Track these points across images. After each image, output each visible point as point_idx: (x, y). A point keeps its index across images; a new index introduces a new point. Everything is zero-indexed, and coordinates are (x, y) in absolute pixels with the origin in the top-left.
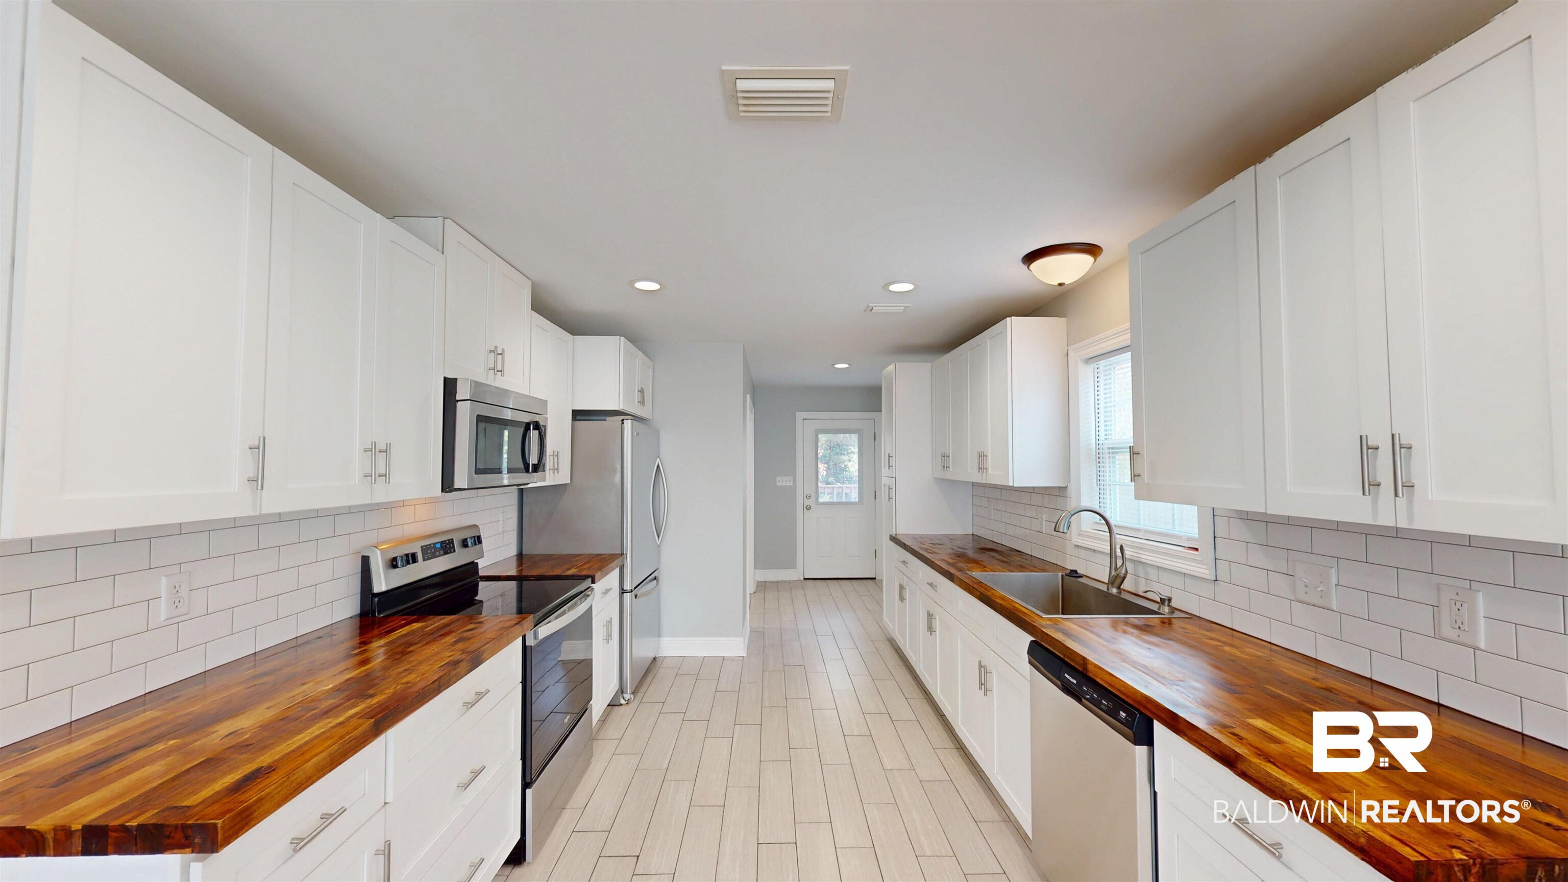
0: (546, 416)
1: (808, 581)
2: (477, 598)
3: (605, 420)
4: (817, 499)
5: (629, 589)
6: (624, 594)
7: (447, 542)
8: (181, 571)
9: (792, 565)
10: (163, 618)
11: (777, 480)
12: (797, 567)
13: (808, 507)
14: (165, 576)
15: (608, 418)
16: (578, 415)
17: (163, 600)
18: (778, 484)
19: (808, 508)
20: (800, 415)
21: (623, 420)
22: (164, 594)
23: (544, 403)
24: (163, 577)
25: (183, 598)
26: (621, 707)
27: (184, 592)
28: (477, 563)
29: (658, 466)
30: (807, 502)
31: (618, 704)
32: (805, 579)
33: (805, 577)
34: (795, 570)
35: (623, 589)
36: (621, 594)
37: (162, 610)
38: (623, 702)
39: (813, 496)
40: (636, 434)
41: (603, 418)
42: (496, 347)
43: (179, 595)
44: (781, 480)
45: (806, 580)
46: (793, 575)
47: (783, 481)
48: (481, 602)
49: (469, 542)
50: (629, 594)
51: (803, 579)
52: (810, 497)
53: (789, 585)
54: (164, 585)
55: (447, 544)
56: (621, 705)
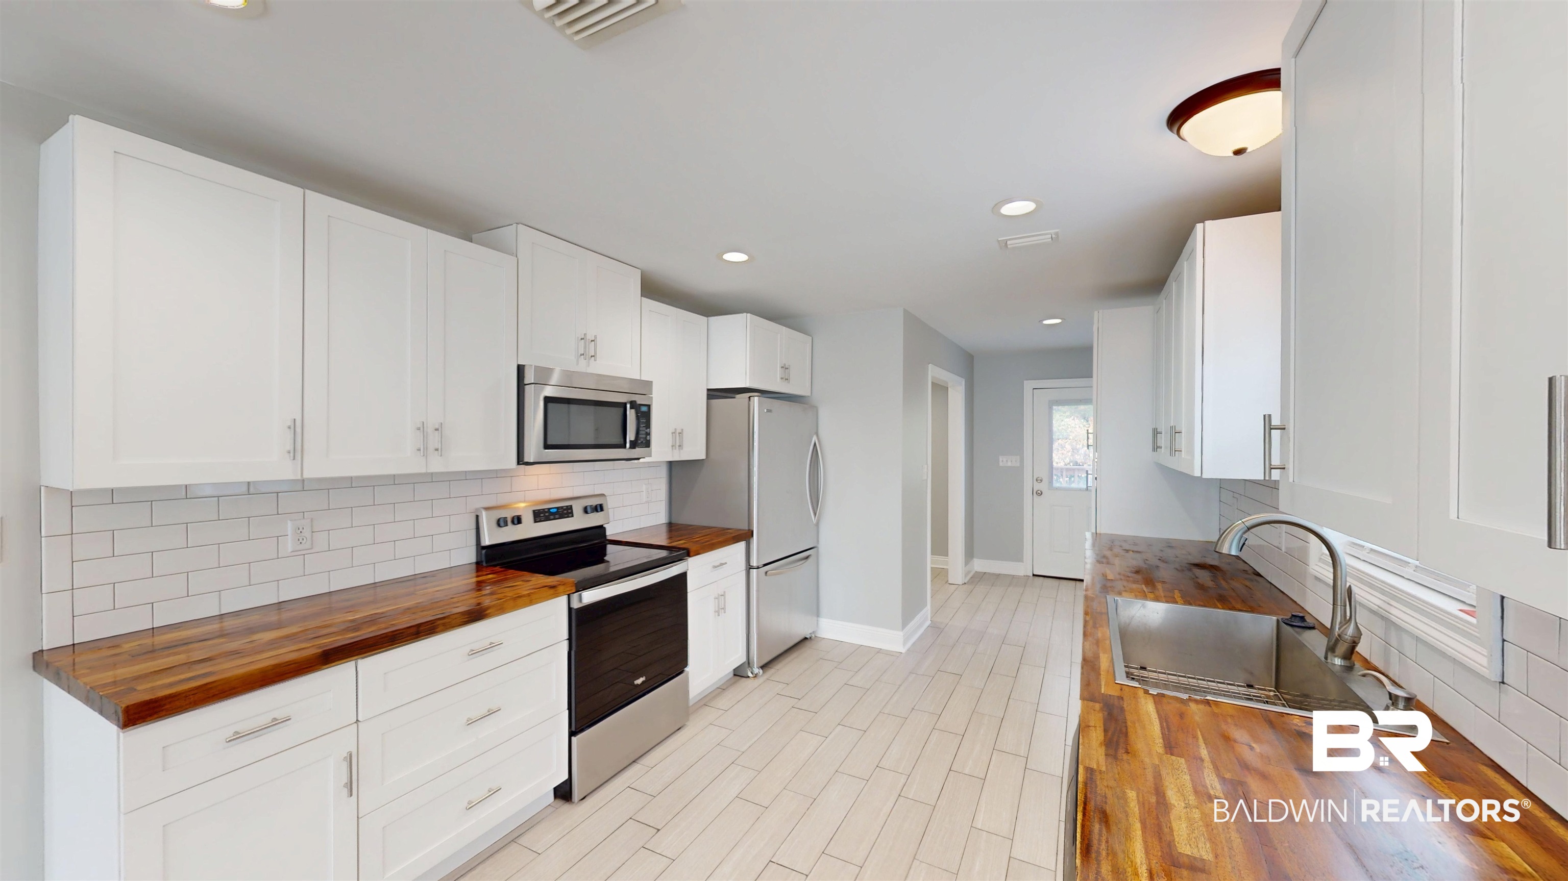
0: (651, 396)
1: (1037, 578)
2: (606, 558)
3: (734, 398)
4: (1051, 481)
5: (754, 565)
6: (751, 570)
7: (565, 508)
8: (305, 517)
9: (1018, 557)
10: (290, 550)
11: (1001, 459)
12: (1024, 560)
13: (1039, 492)
14: (290, 520)
15: (738, 396)
16: (714, 394)
17: (289, 537)
18: (1001, 464)
19: (1040, 494)
20: (1029, 385)
21: (749, 397)
22: (289, 532)
23: (649, 384)
24: (289, 521)
25: (306, 538)
26: (748, 679)
27: (307, 533)
28: (605, 528)
29: (815, 444)
30: (1038, 486)
31: (746, 676)
32: (1034, 575)
33: (1035, 573)
34: (1021, 563)
35: (750, 566)
36: (748, 569)
37: (289, 544)
38: (750, 675)
39: (1045, 480)
40: (765, 411)
41: (733, 395)
42: (585, 334)
43: (303, 534)
44: (1005, 460)
45: (1035, 577)
46: (1022, 569)
47: (1006, 461)
48: (608, 562)
49: (589, 510)
50: (755, 570)
51: (1032, 575)
52: (1041, 480)
53: (1012, 580)
54: (290, 527)
55: (565, 510)
56: (749, 677)
